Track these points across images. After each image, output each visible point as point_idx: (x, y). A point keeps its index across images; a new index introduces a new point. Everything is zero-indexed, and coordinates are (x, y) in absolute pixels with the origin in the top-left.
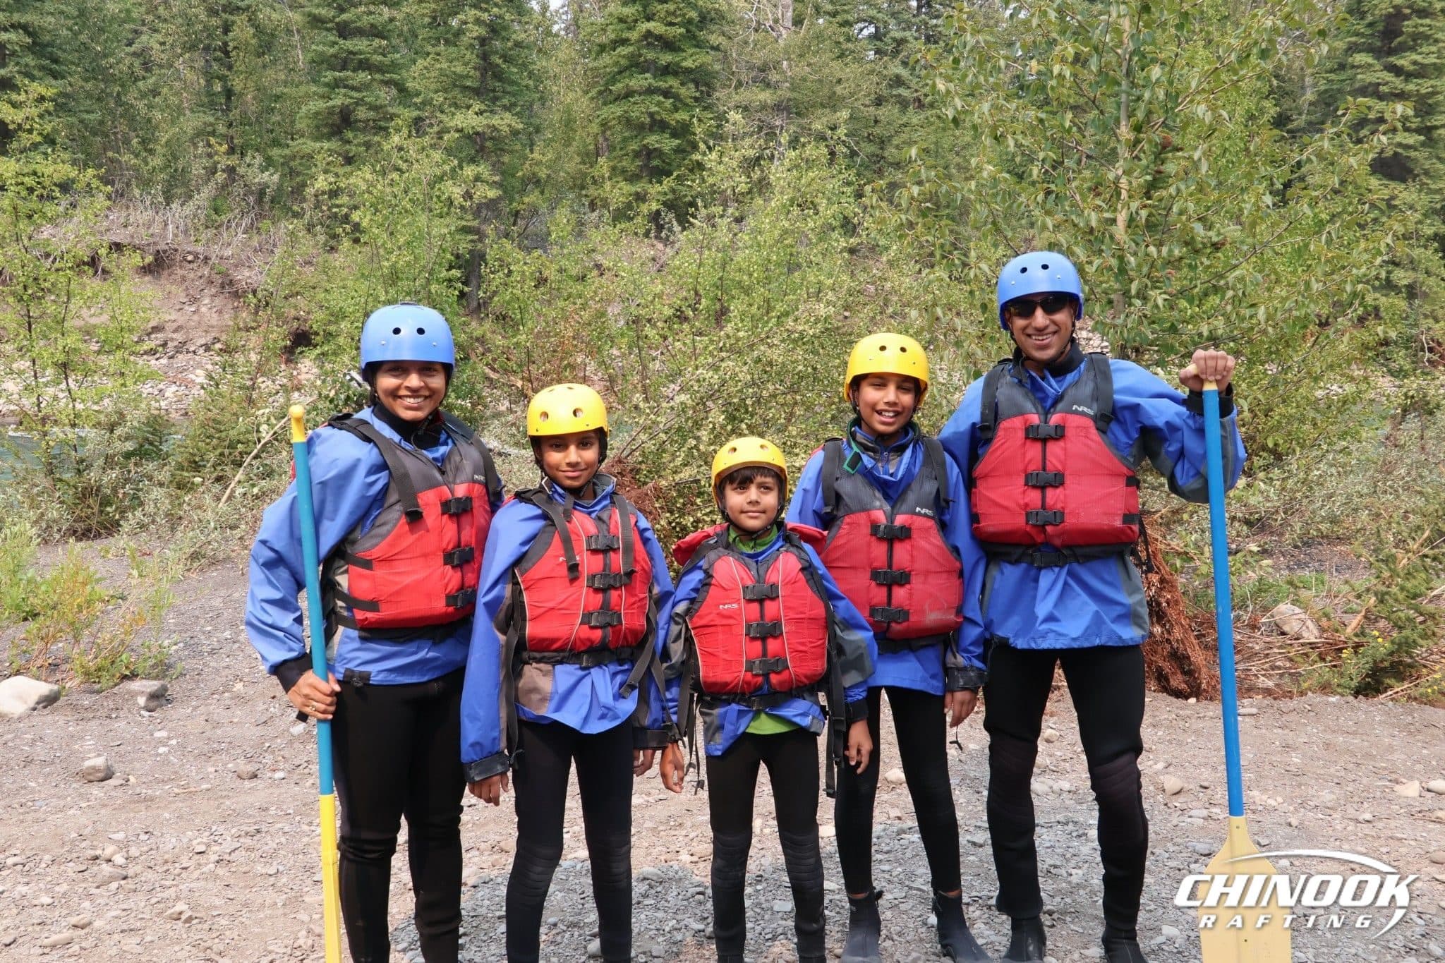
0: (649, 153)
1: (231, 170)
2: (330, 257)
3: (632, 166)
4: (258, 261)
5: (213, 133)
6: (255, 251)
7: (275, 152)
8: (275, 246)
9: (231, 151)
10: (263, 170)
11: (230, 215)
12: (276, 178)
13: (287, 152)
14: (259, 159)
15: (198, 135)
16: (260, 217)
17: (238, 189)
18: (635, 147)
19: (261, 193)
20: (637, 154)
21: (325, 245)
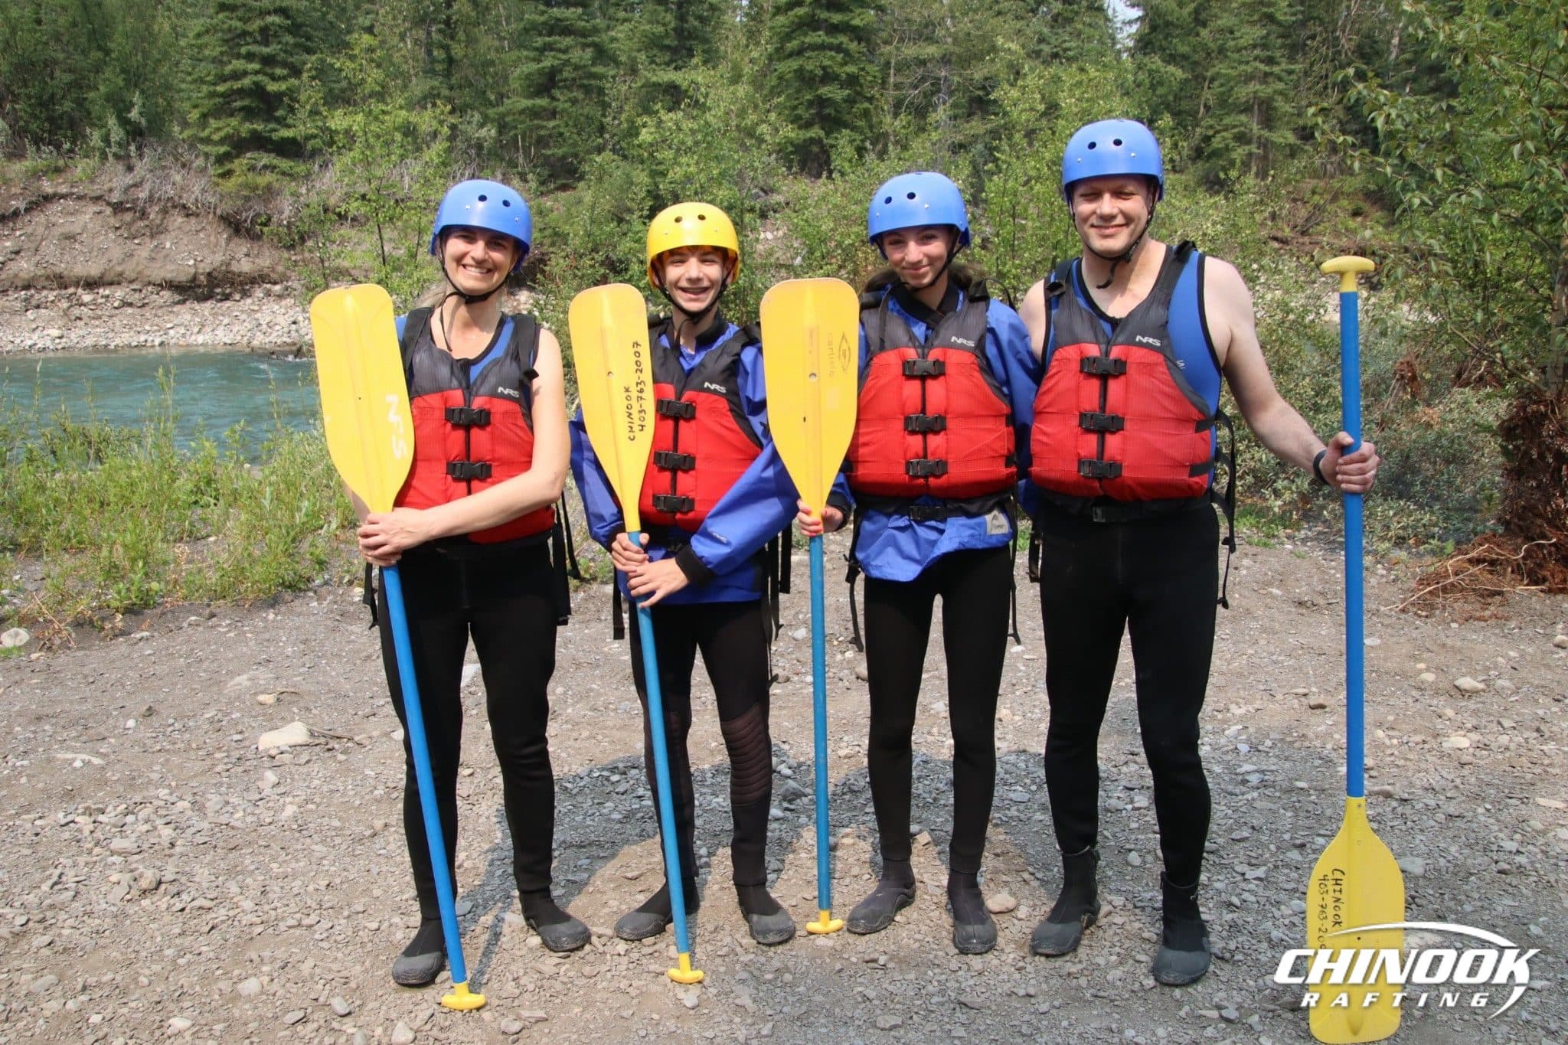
0: (821, 102)
1: (453, 127)
2: (543, 200)
3: (806, 114)
5: (438, 96)
7: (491, 112)
9: (452, 112)
10: (482, 126)
11: (455, 167)
12: (493, 132)
13: (501, 109)
14: (477, 117)
15: (425, 98)
16: (482, 169)
17: (460, 144)
18: (809, 97)
19: (479, 147)
20: (811, 104)
21: (537, 190)
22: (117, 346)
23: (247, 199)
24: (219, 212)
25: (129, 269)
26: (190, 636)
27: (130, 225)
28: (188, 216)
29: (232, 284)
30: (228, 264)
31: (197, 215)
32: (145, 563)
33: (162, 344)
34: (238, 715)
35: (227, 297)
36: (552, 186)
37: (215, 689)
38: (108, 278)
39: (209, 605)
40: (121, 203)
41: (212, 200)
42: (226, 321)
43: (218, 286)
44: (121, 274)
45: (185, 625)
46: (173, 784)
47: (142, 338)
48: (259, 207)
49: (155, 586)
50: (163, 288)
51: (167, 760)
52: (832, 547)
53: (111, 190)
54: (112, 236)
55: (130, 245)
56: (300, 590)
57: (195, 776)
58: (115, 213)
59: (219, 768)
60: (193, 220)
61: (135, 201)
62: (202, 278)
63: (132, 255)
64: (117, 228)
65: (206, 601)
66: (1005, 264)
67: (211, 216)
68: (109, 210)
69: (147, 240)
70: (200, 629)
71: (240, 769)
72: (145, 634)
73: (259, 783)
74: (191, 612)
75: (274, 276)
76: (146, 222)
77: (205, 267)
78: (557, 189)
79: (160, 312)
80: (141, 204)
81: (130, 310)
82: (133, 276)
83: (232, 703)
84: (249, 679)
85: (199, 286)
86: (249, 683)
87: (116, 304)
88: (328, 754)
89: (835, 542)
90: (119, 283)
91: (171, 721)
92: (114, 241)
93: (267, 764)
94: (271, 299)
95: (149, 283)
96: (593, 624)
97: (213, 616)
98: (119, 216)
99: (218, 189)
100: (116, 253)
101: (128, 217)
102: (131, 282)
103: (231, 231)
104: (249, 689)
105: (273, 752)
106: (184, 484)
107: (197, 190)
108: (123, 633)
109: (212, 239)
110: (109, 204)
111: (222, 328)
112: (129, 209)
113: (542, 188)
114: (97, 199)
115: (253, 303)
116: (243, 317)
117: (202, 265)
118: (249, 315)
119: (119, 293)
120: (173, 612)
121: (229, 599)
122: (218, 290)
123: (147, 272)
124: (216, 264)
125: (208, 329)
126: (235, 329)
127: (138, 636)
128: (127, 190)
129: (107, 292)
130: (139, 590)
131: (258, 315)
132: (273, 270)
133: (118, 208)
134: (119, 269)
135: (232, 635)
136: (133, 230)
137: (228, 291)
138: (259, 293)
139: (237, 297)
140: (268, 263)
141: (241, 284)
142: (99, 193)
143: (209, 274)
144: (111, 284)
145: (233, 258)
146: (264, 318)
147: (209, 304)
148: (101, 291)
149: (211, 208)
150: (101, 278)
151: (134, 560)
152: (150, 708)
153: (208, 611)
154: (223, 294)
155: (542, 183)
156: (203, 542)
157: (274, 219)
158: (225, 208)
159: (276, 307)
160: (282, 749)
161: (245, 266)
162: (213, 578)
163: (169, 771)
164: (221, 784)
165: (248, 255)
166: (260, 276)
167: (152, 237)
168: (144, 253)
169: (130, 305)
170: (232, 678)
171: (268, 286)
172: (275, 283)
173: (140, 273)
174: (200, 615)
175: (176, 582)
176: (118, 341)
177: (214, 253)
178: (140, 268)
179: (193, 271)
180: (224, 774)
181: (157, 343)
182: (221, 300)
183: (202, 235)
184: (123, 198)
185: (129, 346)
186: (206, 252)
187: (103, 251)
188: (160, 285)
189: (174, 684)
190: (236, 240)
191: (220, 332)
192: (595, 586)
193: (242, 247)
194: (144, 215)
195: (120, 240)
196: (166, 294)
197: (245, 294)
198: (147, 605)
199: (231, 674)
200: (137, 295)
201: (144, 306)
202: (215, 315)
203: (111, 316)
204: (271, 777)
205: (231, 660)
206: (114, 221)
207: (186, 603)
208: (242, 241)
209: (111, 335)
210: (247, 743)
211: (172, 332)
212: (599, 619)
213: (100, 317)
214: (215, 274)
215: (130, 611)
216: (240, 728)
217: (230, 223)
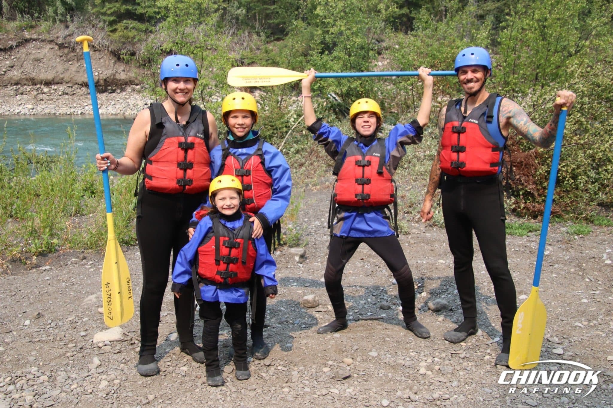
1: (225, 9)
2: (268, 45)
4: (237, 48)
6: (236, 44)
8: (244, 41)
10: (238, 8)
11: (225, 29)
12: (244, 11)
14: (236, 4)
16: (238, 29)
17: (228, 17)
19: (237, 19)
21: (265, 40)
22: (60, 114)
23: (124, 43)
24: (110, 49)
25: (67, 76)
26: (70, 270)
27: (67, 55)
28: (95, 51)
29: (116, 85)
30: (114, 75)
31: (100, 51)
32: (51, 230)
33: (82, 113)
34: (87, 319)
35: (114, 91)
36: (273, 39)
37: (77, 302)
38: (56, 80)
39: (83, 252)
40: (63, 44)
41: (107, 43)
42: (113, 103)
43: (109, 86)
44: (62, 79)
45: (69, 263)
46: (41, 364)
47: (72, 110)
48: (130, 47)
49: (55, 241)
50: (83, 86)
51: (41, 348)
52: (414, 231)
53: (58, 38)
54: (58, 60)
55: (67, 65)
56: (131, 245)
57: (55, 359)
58: (60, 49)
59: (68, 354)
60: (98, 53)
61: (69, 43)
62: (102, 82)
63: (68, 70)
64: (61, 56)
65: (82, 249)
66: (509, 77)
67: (106, 51)
68: (57, 47)
69: (75, 62)
70: (76, 266)
71: (80, 355)
72: (48, 267)
73: (89, 365)
74: (73, 256)
75: (136, 81)
76: (75, 54)
77: (103, 76)
78: (275, 40)
79: (81, 98)
80: (72, 44)
81: (67, 97)
82: (68, 80)
83: (85, 312)
84: (96, 298)
85: (100, 86)
86: (95, 300)
87: (60, 93)
88: (131, 347)
89: (415, 228)
90: (61, 83)
91: (50, 322)
92: (59, 63)
93: (97, 352)
94: (135, 92)
95: (76, 84)
96: (283, 270)
97: (85, 258)
98: (62, 50)
99: (110, 38)
100: (60, 68)
101: (66, 51)
102: (67, 83)
103: (116, 59)
104: (95, 303)
105: (101, 345)
106: (79, 186)
107: (99, 38)
108: (37, 266)
109: (107, 62)
110: (57, 44)
111: (111, 106)
112: (66, 47)
113: (268, 40)
114: (51, 41)
115: (126, 95)
116: (121, 101)
117: (101, 75)
118: (124, 100)
119: (61, 88)
120: (63, 255)
121: (94, 249)
122: (110, 88)
123: (75, 78)
124: (108, 75)
125: (104, 107)
126: (117, 107)
127: (44, 268)
128: (65, 37)
129: (56, 87)
130: (48, 243)
131: (128, 100)
132: (136, 79)
133: (61, 46)
134: (62, 76)
135: (92, 270)
136: (68, 57)
137: (114, 88)
138: (129, 89)
139: (119, 91)
140: (133, 75)
141: (121, 85)
142: (52, 39)
143: (105, 80)
144: (58, 83)
145: (117, 72)
146: (131, 101)
147: (105, 95)
148: (53, 87)
149: (106, 47)
150: (53, 80)
151: (45, 228)
152: (39, 314)
153: (81, 256)
154: (112, 90)
155: (268, 37)
156: (86, 217)
157: (137, 54)
158: (113, 47)
159: (137, 97)
160: (106, 343)
161: (122, 76)
162: (86, 237)
163: (41, 355)
164: (68, 365)
165: (124, 71)
166: (130, 81)
167: (78, 61)
168: (74, 69)
169: (67, 94)
170: (87, 296)
171: (134, 86)
172: (137, 85)
173: (72, 78)
174: (78, 257)
175: (67, 239)
176: (61, 111)
177: (108, 69)
178: (72, 76)
179: (97, 78)
180: (71, 358)
181: (79, 113)
182: (111, 93)
183: (102, 61)
184: (64, 41)
185: (66, 114)
186: (104, 69)
187: (54, 67)
188: (81, 85)
189: (56, 298)
190: (118, 63)
191: (110, 108)
192: (286, 248)
193: (121, 67)
194: (74, 50)
195: (62, 62)
196: (84, 89)
197: (123, 90)
198: (50, 251)
199: (88, 293)
200: (70, 89)
201: (73, 94)
202: (108, 100)
203: (57, 99)
204: (96, 361)
205: (89, 285)
206: (59, 53)
207: (71, 251)
208: (121, 64)
209: (57, 108)
210: (87, 338)
211: (86, 108)
212: (287, 267)
213: (52, 100)
214: (108, 80)
215: (42, 254)
216: (86, 328)
217: (115, 55)
